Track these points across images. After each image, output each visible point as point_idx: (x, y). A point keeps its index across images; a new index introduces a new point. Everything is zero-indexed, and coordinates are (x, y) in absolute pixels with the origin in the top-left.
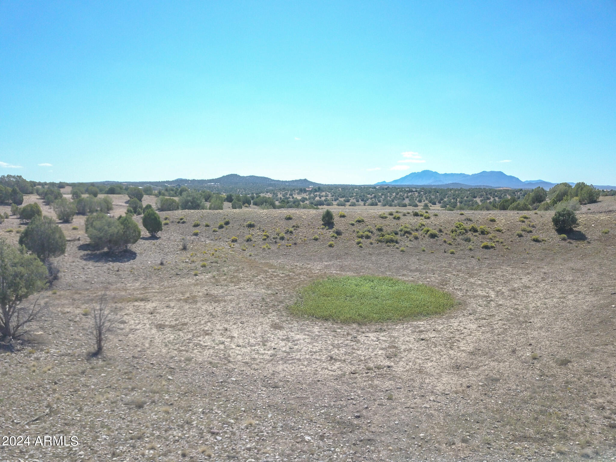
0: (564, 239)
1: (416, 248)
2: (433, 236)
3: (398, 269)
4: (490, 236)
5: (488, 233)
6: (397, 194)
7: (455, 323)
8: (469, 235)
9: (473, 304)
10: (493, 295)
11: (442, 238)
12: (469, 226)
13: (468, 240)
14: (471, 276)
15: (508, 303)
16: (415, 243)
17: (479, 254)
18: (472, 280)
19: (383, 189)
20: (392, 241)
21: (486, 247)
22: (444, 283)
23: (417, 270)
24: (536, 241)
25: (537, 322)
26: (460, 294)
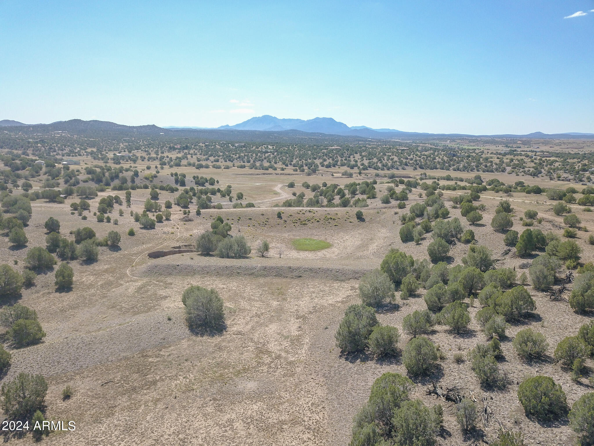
0: (359, 221)
1: (313, 226)
2: (318, 221)
3: (311, 235)
4: (336, 221)
5: (336, 219)
6: (257, 155)
7: (333, 249)
8: (330, 220)
9: (335, 245)
10: (339, 242)
11: (321, 222)
12: (329, 217)
13: (329, 223)
14: (333, 236)
15: (343, 244)
16: (312, 224)
17: (333, 228)
18: (333, 238)
19: (241, 147)
20: (305, 224)
21: (335, 225)
22: (326, 239)
23: (317, 235)
24: (351, 222)
25: (348, 248)
26: (331, 242)
